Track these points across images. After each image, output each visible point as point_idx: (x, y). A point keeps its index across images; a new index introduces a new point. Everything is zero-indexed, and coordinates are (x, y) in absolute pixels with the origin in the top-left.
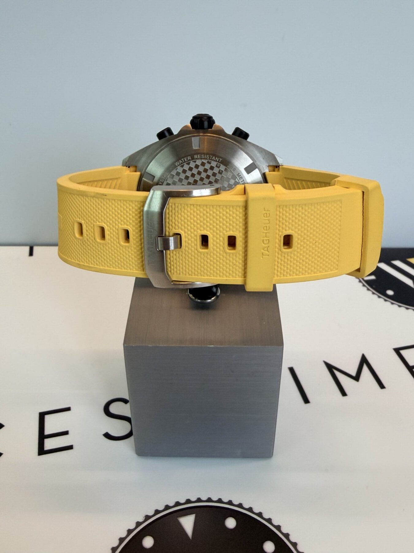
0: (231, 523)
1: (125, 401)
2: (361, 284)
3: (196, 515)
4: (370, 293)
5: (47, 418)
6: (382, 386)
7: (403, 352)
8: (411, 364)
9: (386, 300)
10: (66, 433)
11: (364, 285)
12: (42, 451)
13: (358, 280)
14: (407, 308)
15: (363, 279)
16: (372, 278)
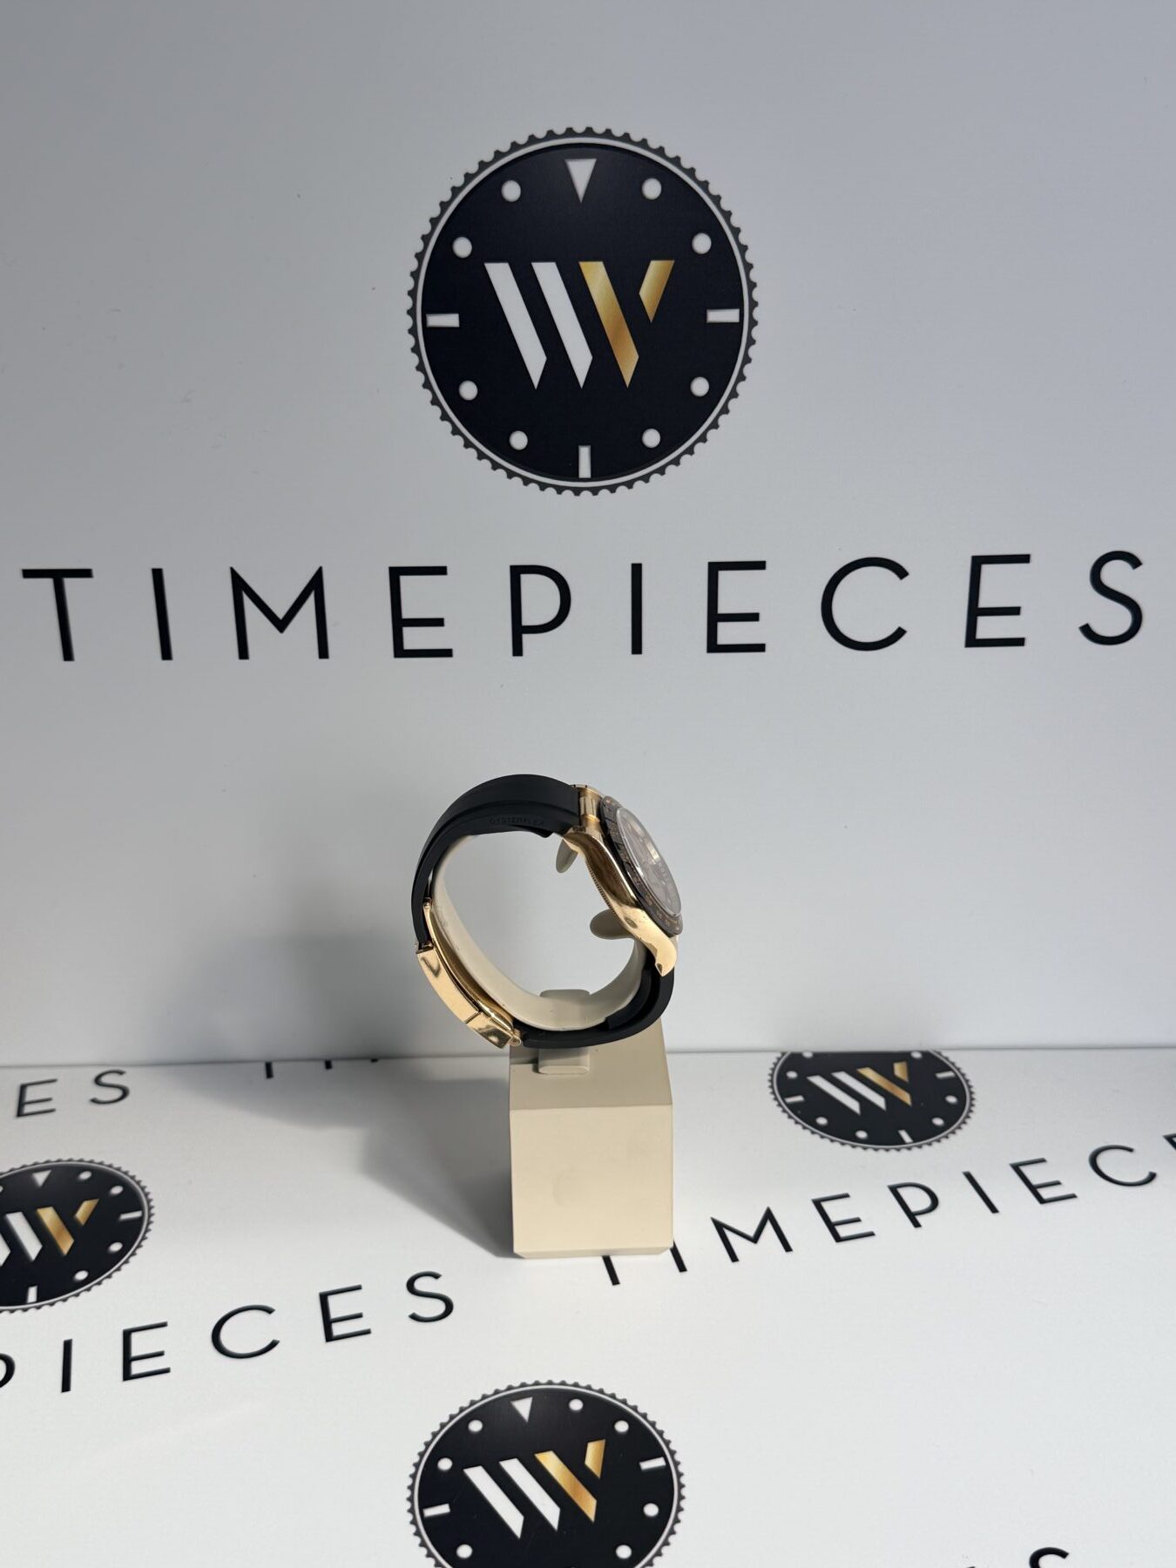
0: (576, 1405)
2: (780, 1109)
3: (533, 1400)
4: (792, 1121)
6: (788, 1248)
7: (825, 1205)
8: (833, 1219)
9: (813, 1133)
11: (784, 1111)
12: (329, 1337)
13: (776, 1103)
14: (843, 1144)
15: (784, 1101)
16: (799, 1099)
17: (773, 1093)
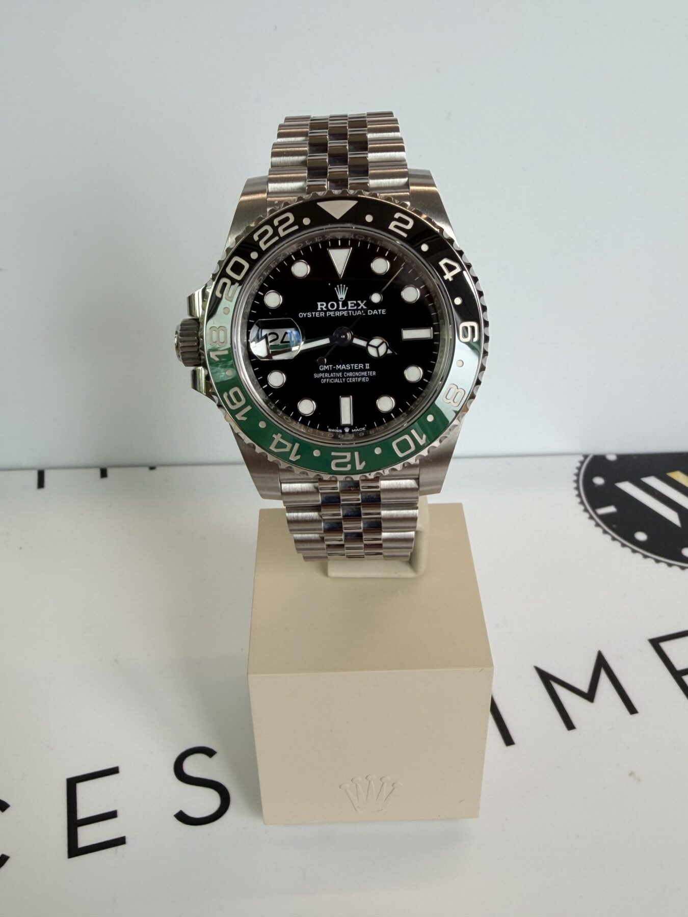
1: (210, 753)
2: (592, 523)
4: (608, 538)
5: (81, 787)
6: (632, 710)
7: (664, 645)
8: (679, 666)
9: (634, 551)
10: (112, 815)
11: (598, 525)
12: (74, 850)
13: (587, 515)
14: (670, 565)
15: (596, 513)
16: (611, 509)
17: (582, 503)
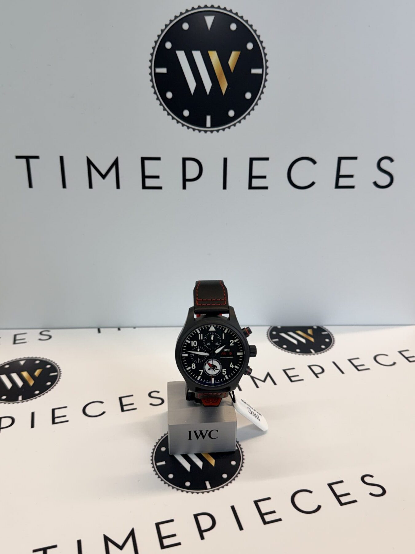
4: (275, 347)
6: (275, 384)
7: (287, 371)
8: (290, 375)
10: (133, 404)
11: (272, 344)
12: (123, 410)
13: (269, 341)
14: (292, 353)
16: (277, 340)
17: (268, 338)
